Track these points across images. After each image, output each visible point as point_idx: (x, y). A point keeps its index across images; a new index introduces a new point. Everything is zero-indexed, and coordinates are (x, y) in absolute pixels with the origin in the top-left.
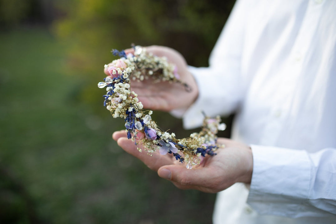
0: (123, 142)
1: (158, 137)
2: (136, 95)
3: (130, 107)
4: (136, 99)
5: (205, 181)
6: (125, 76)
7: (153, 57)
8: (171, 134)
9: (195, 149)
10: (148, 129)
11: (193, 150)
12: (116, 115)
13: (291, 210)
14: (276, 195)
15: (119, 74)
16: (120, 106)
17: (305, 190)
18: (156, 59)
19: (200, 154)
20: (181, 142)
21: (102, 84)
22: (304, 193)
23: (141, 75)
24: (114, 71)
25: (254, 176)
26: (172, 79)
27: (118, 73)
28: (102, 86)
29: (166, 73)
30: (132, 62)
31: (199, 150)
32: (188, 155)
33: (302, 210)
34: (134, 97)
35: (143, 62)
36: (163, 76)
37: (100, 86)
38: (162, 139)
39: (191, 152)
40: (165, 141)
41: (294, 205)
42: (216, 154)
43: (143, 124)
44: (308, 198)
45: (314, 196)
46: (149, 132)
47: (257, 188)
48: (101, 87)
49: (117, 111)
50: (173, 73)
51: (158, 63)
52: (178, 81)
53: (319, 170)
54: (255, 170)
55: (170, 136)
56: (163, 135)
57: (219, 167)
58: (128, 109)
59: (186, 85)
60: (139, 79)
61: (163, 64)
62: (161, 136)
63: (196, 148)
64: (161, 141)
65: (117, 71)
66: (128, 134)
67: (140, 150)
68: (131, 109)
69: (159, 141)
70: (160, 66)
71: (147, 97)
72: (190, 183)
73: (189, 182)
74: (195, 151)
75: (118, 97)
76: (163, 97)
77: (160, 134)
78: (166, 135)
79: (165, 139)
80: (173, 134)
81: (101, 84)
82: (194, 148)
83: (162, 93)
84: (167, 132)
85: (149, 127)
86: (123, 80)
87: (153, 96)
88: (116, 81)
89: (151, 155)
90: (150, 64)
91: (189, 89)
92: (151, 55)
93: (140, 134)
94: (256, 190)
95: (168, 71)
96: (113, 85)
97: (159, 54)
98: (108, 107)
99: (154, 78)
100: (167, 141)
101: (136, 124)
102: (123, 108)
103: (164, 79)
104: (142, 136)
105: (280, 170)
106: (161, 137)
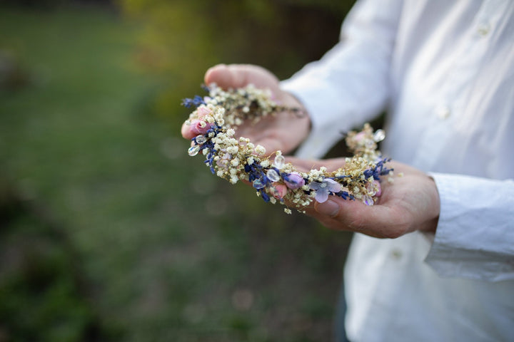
1: (306, 181)
3: (248, 158)
4: (251, 145)
6: (221, 121)
9: (361, 175)
10: (288, 175)
11: (360, 177)
12: (234, 180)
13: (490, 270)
14: (472, 251)
15: (211, 123)
16: (235, 162)
19: (371, 179)
21: (193, 150)
23: (235, 119)
24: (202, 122)
26: (274, 109)
28: (195, 152)
29: (263, 104)
30: (215, 105)
31: (367, 174)
33: (505, 271)
36: (262, 110)
38: (312, 180)
39: (359, 180)
40: (318, 181)
41: (494, 264)
43: (278, 172)
46: (291, 178)
48: (194, 154)
49: (233, 172)
51: (246, 96)
52: (283, 109)
55: (321, 172)
56: (311, 175)
58: (247, 162)
59: (295, 110)
61: (253, 94)
62: (308, 177)
63: (362, 173)
64: (312, 184)
66: (263, 197)
68: (251, 161)
69: (310, 185)
74: (363, 177)
77: (306, 176)
78: (315, 173)
79: (316, 178)
81: (191, 150)
85: (287, 171)
88: (210, 135)
91: (301, 113)
93: (280, 185)
94: (441, 245)
95: (265, 99)
96: (208, 143)
98: (220, 173)
99: (250, 117)
100: (321, 179)
101: (268, 176)
103: (265, 113)
104: (284, 189)
105: (480, 214)
106: (309, 179)
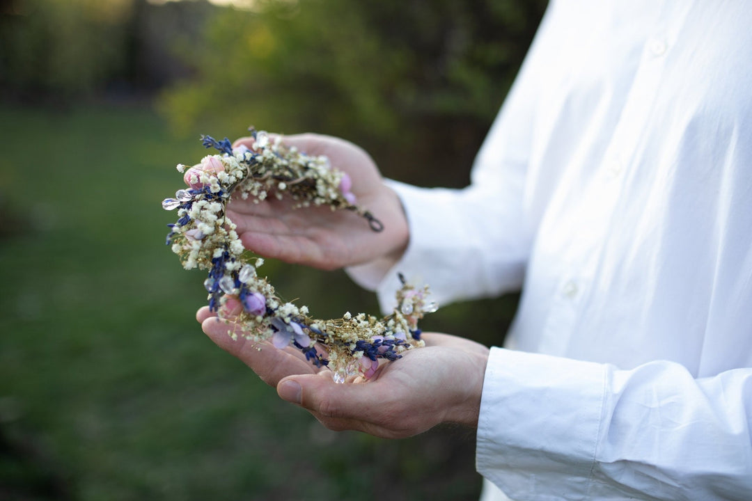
0: (211, 325)
1: (270, 312)
2: (233, 226)
3: (216, 249)
4: (234, 234)
5: (368, 409)
6: (215, 188)
7: (295, 155)
8: (299, 307)
9: (352, 342)
10: (250, 294)
11: (348, 344)
12: (189, 264)
15: (202, 184)
17: (589, 442)
18: (302, 160)
19: (361, 353)
20: (317, 325)
21: (169, 203)
22: (589, 449)
23: (260, 190)
24: (194, 177)
25: (483, 407)
26: (335, 202)
27: (201, 182)
28: (170, 206)
29: (321, 189)
30: (240, 162)
31: (360, 346)
32: (335, 353)
34: (228, 229)
35: (269, 164)
36: (316, 195)
37: (167, 206)
38: (278, 315)
39: (343, 347)
40: (283, 320)
42: (401, 357)
43: (238, 284)
44: (597, 460)
45: (608, 454)
46: (251, 299)
47: (490, 433)
48: (169, 208)
49: (193, 255)
50: (339, 190)
51: (305, 168)
52: (352, 208)
53: (621, 401)
54: (486, 395)
55: (297, 311)
56: (282, 309)
57: (401, 382)
58: (213, 253)
59: (368, 217)
60: (257, 197)
61: (317, 171)
62: (277, 309)
63: (355, 342)
64: (276, 320)
65: (198, 177)
66: (211, 301)
67: (234, 336)
68: (218, 253)
69: (271, 320)
70: (309, 174)
71: (273, 234)
72: (337, 410)
73: (334, 409)
74: (353, 347)
75: (196, 228)
76: (312, 238)
77: (274, 305)
78: (289, 308)
79: (283, 316)
80: (305, 309)
81: (167, 201)
82: (350, 340)
83: (313, 231)
84: (292, 303)
85: (253, 289)
86: (209, 197)
87: (291, 235)
88: (197, 197)
89: (259, 349)
90: (287, 168)
91: (376, 225)
92: (293, 149)
93: (233, 302)
95: (326, 183)
96: (189, 205)
97: (313, 151)
98: (175, 248)
100: (288, 320)
101: (221, 281)
102: (204, 250)
103: (318, 201)
104: (236, 307)
106: (276, 312)
